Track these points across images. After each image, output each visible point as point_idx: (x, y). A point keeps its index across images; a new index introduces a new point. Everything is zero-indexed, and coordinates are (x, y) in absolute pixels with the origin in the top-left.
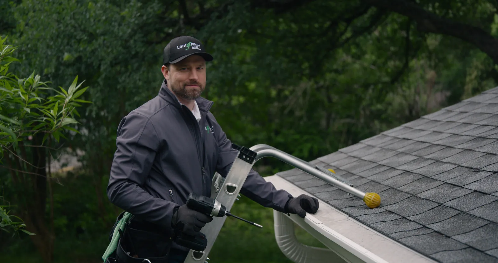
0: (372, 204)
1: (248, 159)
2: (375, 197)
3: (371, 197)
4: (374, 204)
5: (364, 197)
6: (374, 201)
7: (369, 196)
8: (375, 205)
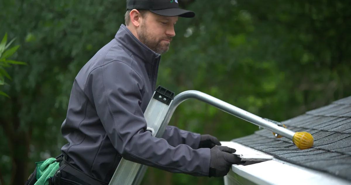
0: (302, 145)
1: (165, 99)
2: (305, 136)
3: (301, 136)
4: (306, 144)
5: (293, 137)
6: (304, 141)
7: (299, 136)
8: (306, 146)
